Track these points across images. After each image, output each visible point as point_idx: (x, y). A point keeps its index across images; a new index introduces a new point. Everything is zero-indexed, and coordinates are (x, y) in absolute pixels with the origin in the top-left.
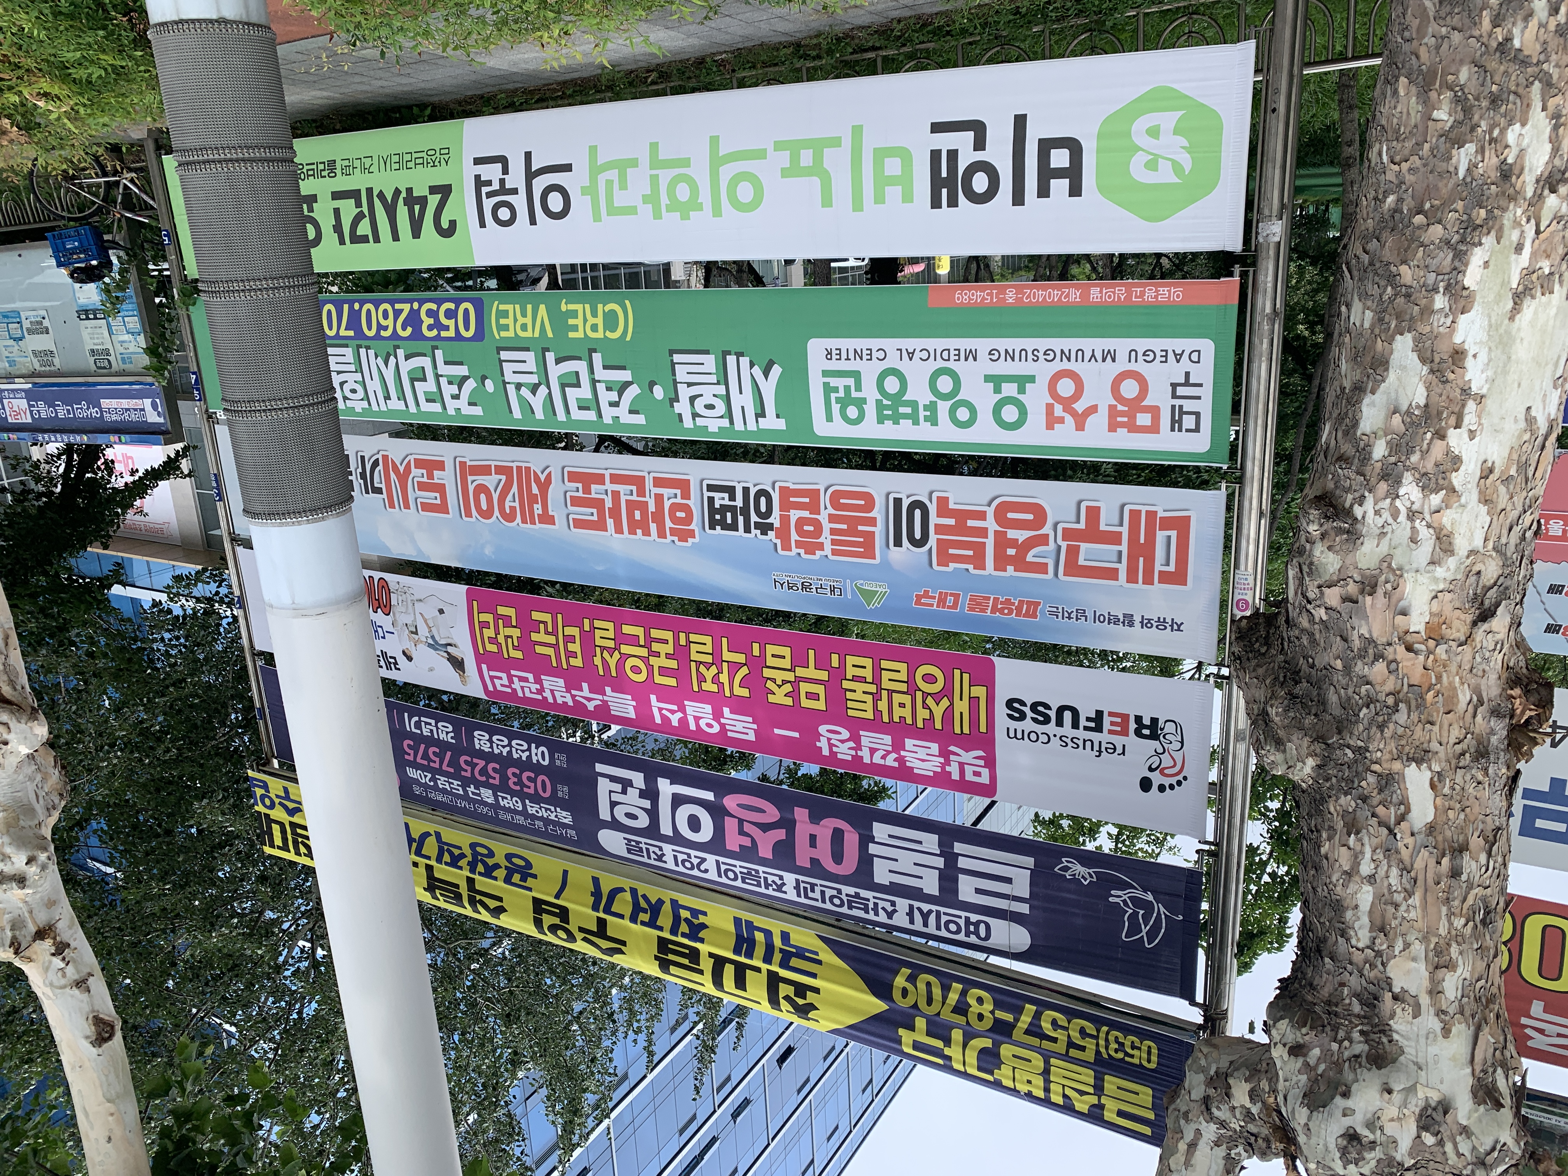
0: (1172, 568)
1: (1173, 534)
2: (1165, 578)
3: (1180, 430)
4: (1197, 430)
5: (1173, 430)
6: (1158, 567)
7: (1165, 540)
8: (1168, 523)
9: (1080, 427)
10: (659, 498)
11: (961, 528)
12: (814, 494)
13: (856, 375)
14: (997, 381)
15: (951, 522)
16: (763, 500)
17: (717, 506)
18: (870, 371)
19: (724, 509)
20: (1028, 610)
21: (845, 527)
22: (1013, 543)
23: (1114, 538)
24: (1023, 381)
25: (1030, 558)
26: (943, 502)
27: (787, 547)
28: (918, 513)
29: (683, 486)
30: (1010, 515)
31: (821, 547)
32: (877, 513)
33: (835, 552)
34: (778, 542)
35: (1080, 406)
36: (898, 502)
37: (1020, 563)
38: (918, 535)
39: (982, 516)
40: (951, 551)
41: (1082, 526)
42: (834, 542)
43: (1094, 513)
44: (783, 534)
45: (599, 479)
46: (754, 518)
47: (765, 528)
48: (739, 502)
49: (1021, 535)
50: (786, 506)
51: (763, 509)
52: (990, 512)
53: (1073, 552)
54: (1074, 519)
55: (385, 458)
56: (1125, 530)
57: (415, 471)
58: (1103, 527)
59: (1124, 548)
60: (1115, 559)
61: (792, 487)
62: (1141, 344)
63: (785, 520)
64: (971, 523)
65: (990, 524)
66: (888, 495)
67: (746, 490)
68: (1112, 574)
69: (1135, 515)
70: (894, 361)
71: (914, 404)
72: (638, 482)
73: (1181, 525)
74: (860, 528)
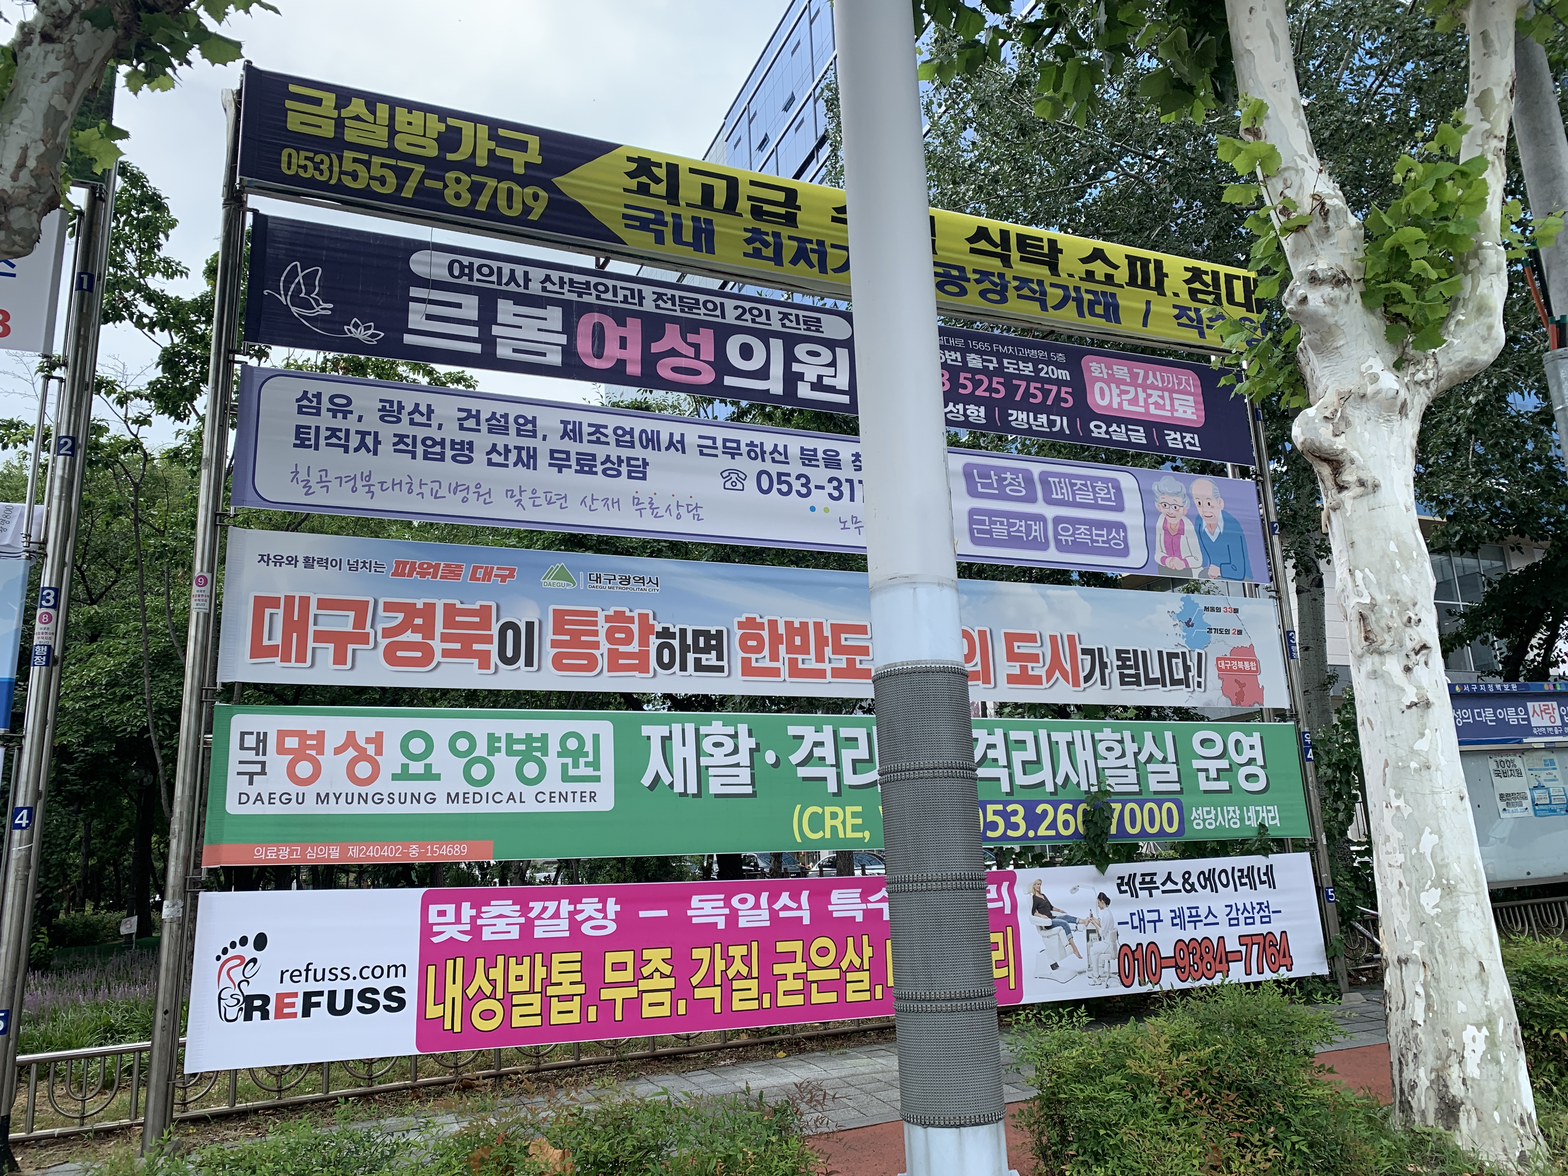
0: (268, 611)
1: (266, 642)
2: (274, 602)
3: (258, 734)
4: (243, 734)
5: (265, 734)
6: (280, 612)
7: (274, 636)
8: (272, 651)
9: (351, 735)
10: (774, 657)
11: (467, 642)
12: (614, 666)
13: (566, 778)
14: (429, 775)
15: (476, 647)
16: (666, 660)
17: (714, 653)
18: (553, 782)
19: (707, 650)
20: (404, 568)
21: (583, 638)
22: (416, 629)
23: (320, 636)
24: (404, 775)
25: (401, 616)
26: (484, 664)
27: (643, 618)
28: (509, 653)
29: (748, 670)
30: (419, 654)
31: (608, 619)
32: (550, 652)
33: (595, 614)
34: (651, 621)
35: (351, 753)
36: (529, 663)
37: (409, 610)
38: (510, 633)
39: (446, 653)
40: (477, 619)
41: (350, 647)
42: (595, 623)
43: (340, 658)
44: (646, 629)
45: (837, 673)
46: (676, 643)
47: (666, 633)
48: (691, 657)
49: (409, 636)
50: (643, 656)
51: (666, 652)
52: (438, 657)
53: (359, 622)
54: (358, 653)
55: (1076, 684)
56: (311, 644)
57: (1043, 673)
58: (331, 646)
59: (311, 628)
60: (320, 619)
61: (636, 673)
62: (293, 809)
63: (644, 642)
64: (458, 646)
65: (437, 645)
66: (539, 669)
67: (683, 668)
68: (323, 604)
69: (301, 658)
70: (529, 792)
71: (510, 752)
72: (795, 672)
73: (259, 650)
74: (568, 638)
